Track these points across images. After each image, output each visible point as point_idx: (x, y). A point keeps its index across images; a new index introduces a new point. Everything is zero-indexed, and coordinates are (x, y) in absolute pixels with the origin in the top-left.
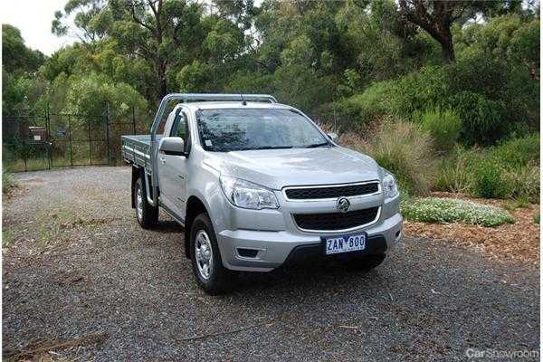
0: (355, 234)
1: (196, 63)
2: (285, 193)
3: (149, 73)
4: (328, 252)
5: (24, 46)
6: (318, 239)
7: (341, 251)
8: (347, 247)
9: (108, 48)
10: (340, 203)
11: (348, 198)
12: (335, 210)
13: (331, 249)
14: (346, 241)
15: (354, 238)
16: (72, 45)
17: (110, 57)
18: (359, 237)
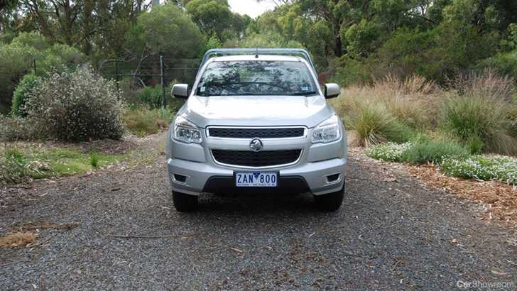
0: (266, 172)
1: (363, 22)
2: (208, 131)
3: (328, 32)
4: (238, 184)
5: (230, 12)
6: (231, 173)
7: (251, 185)
8: (257, 182)
9: (291, 11)
10: (252, 143)
11: (262, 139)
12: (248, 149)
13: (241, 183)
14: (256, 177)
15: (265, 175)
16: (273, 9)
17: (291, 18)
18: (271, 175)
